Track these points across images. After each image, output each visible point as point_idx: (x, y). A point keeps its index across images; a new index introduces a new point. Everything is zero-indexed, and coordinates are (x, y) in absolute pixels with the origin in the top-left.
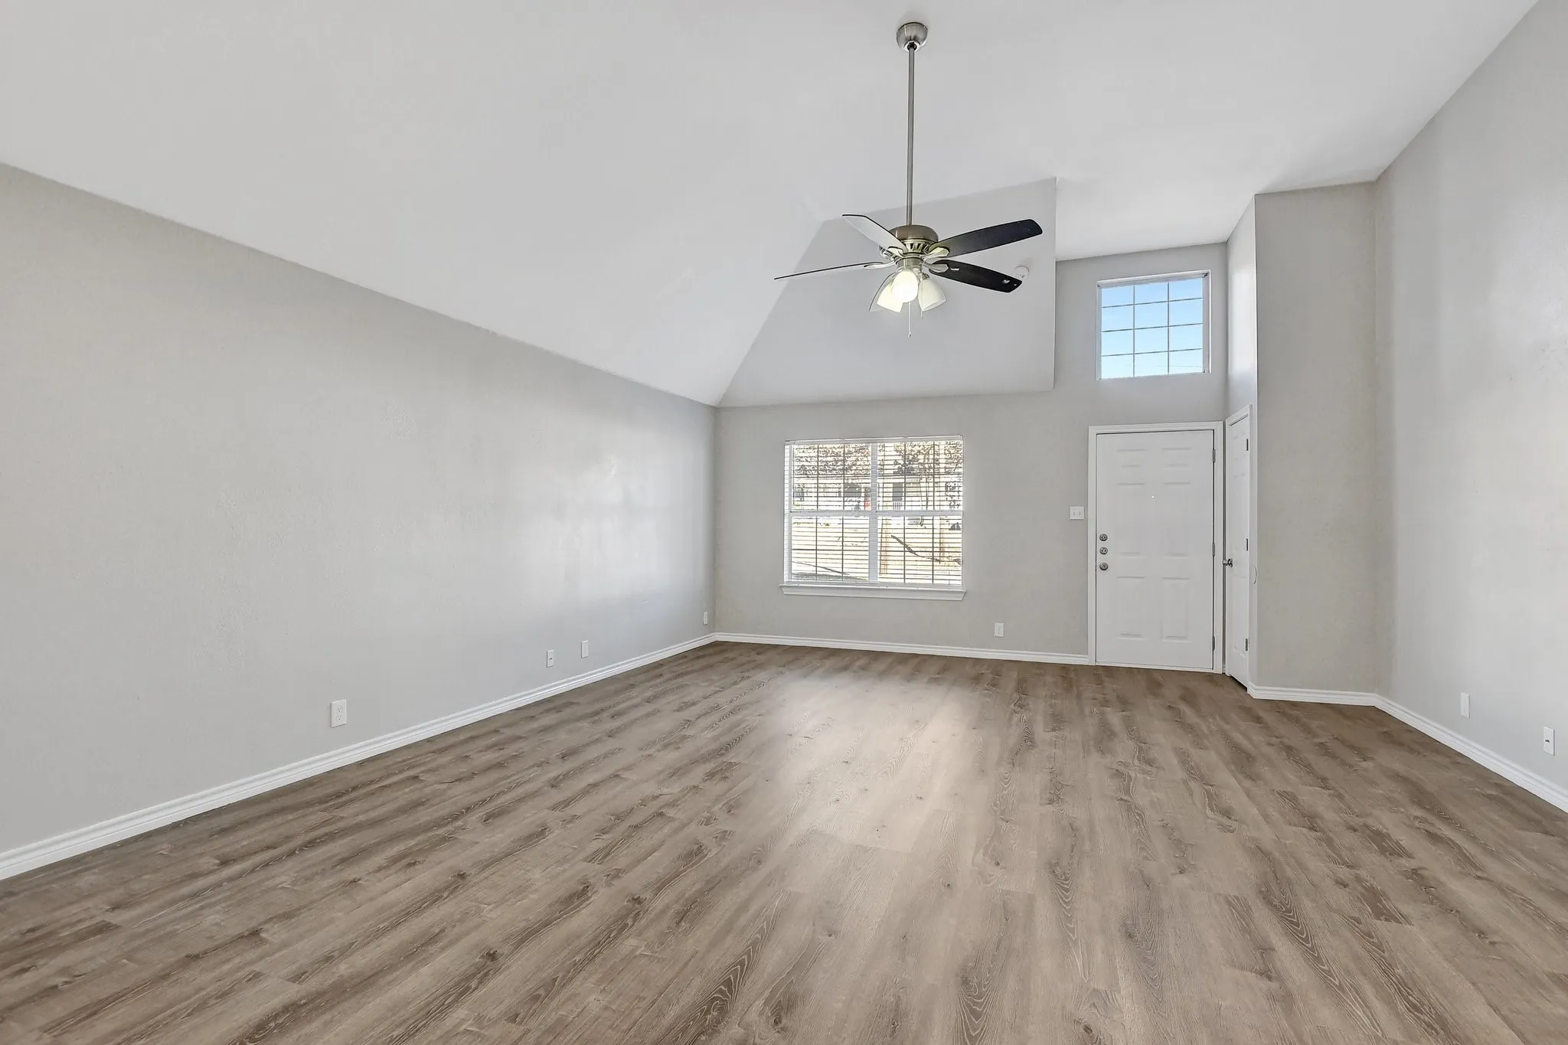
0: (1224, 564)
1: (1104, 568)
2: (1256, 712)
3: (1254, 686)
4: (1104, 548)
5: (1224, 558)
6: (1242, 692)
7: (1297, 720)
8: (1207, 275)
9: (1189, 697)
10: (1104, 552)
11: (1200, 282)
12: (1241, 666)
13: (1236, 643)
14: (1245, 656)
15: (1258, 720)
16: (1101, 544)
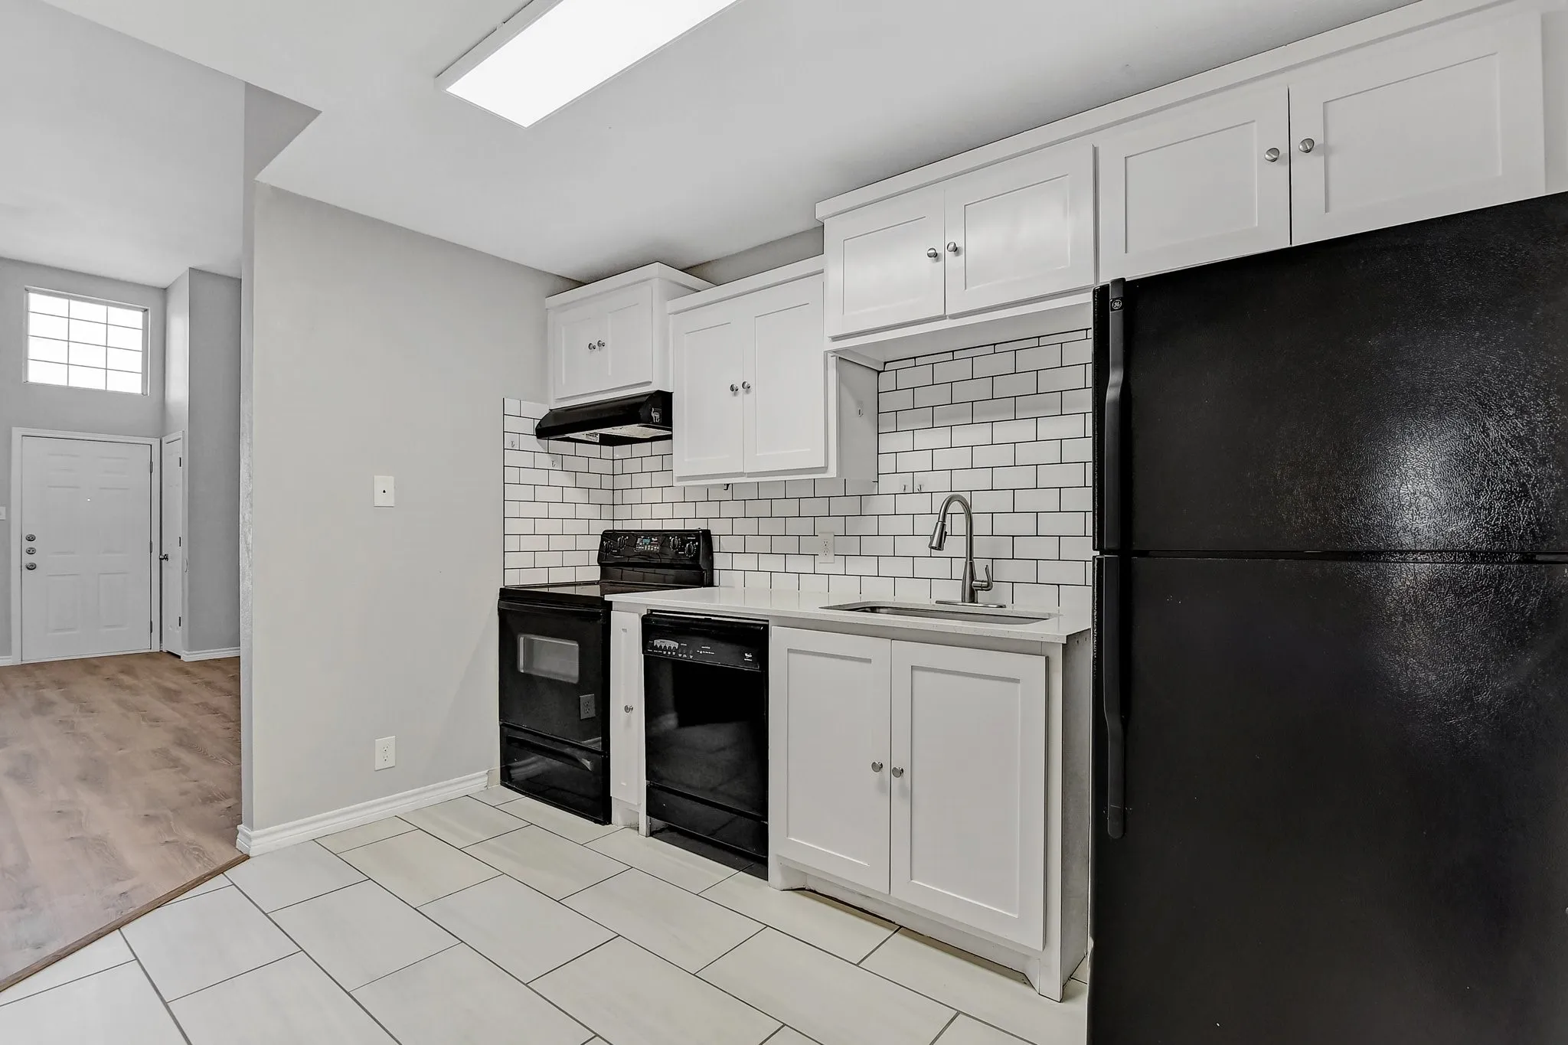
0: (161, 559)
1: (32, 567)
2: (186, 670)
3: (187, 653)
4: (31, 548)
5: (161, 554)
6: (177, 660)
7: (218, 668)
8: (146, 310)
9: (128, 671)
10: (31, 552)
11: (140, 314)
12: (175, 642)
13: (170, 621)
14: (178, 631)
15: (187, 673)
16: (27, 545)
